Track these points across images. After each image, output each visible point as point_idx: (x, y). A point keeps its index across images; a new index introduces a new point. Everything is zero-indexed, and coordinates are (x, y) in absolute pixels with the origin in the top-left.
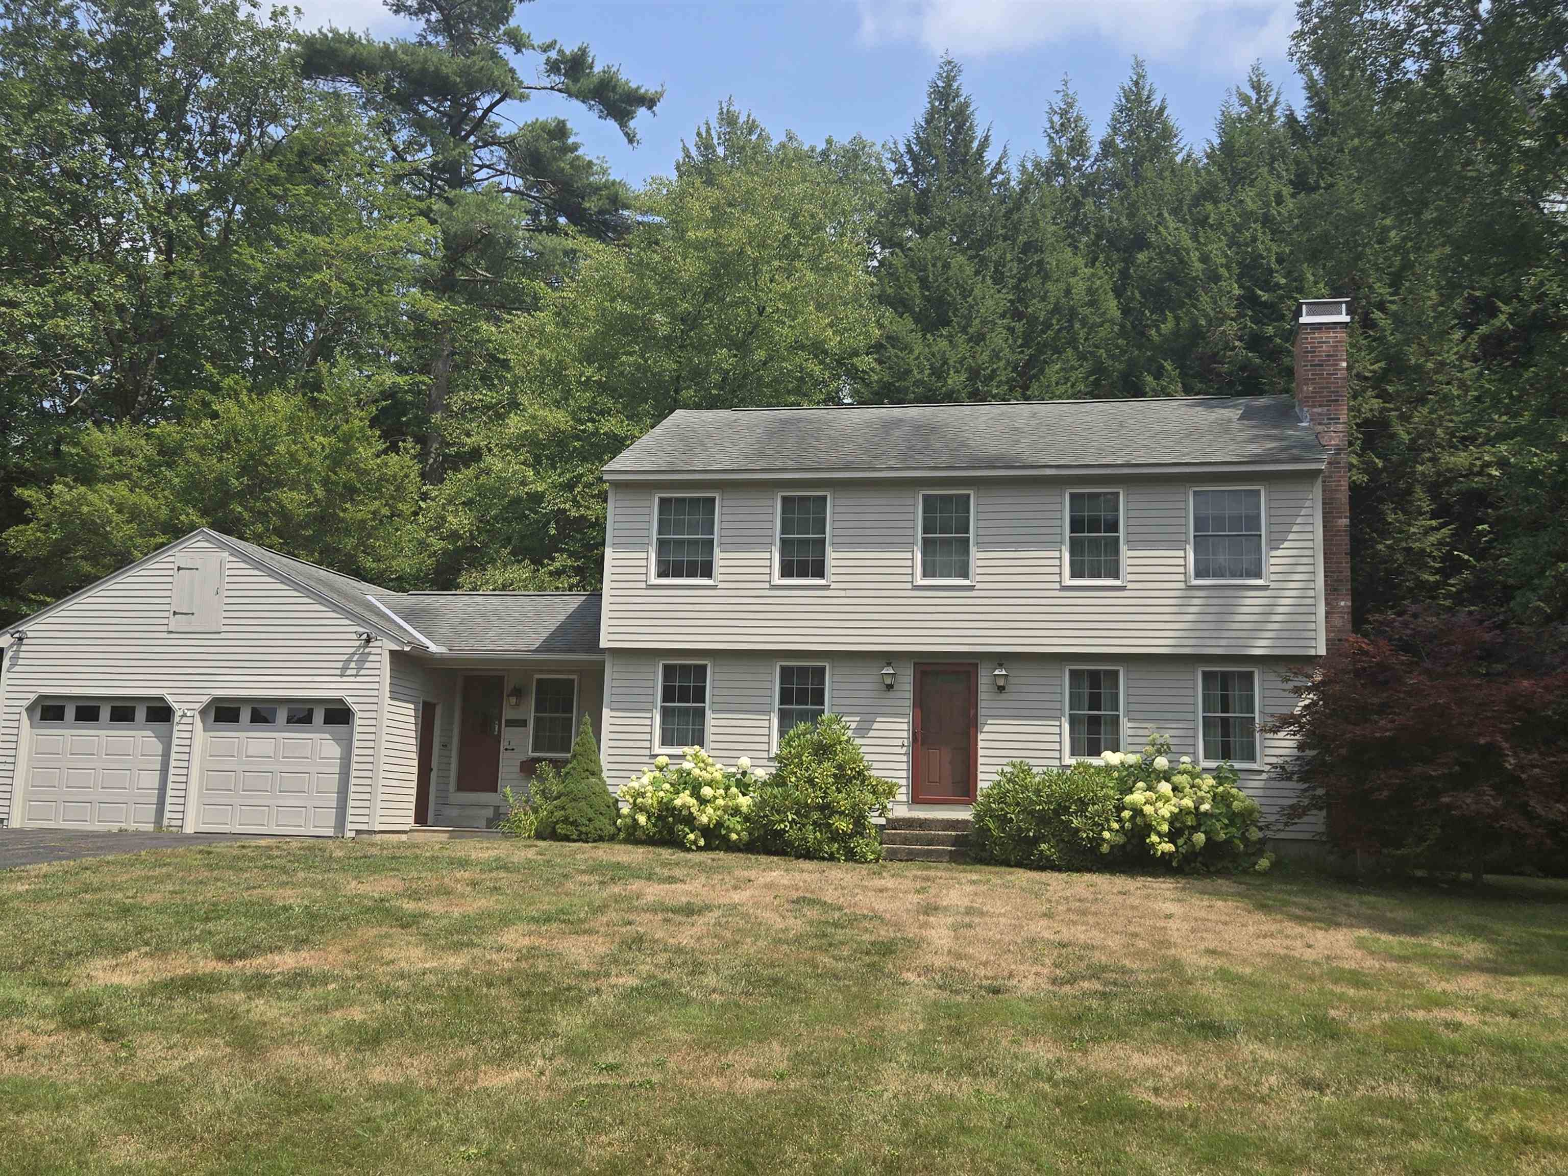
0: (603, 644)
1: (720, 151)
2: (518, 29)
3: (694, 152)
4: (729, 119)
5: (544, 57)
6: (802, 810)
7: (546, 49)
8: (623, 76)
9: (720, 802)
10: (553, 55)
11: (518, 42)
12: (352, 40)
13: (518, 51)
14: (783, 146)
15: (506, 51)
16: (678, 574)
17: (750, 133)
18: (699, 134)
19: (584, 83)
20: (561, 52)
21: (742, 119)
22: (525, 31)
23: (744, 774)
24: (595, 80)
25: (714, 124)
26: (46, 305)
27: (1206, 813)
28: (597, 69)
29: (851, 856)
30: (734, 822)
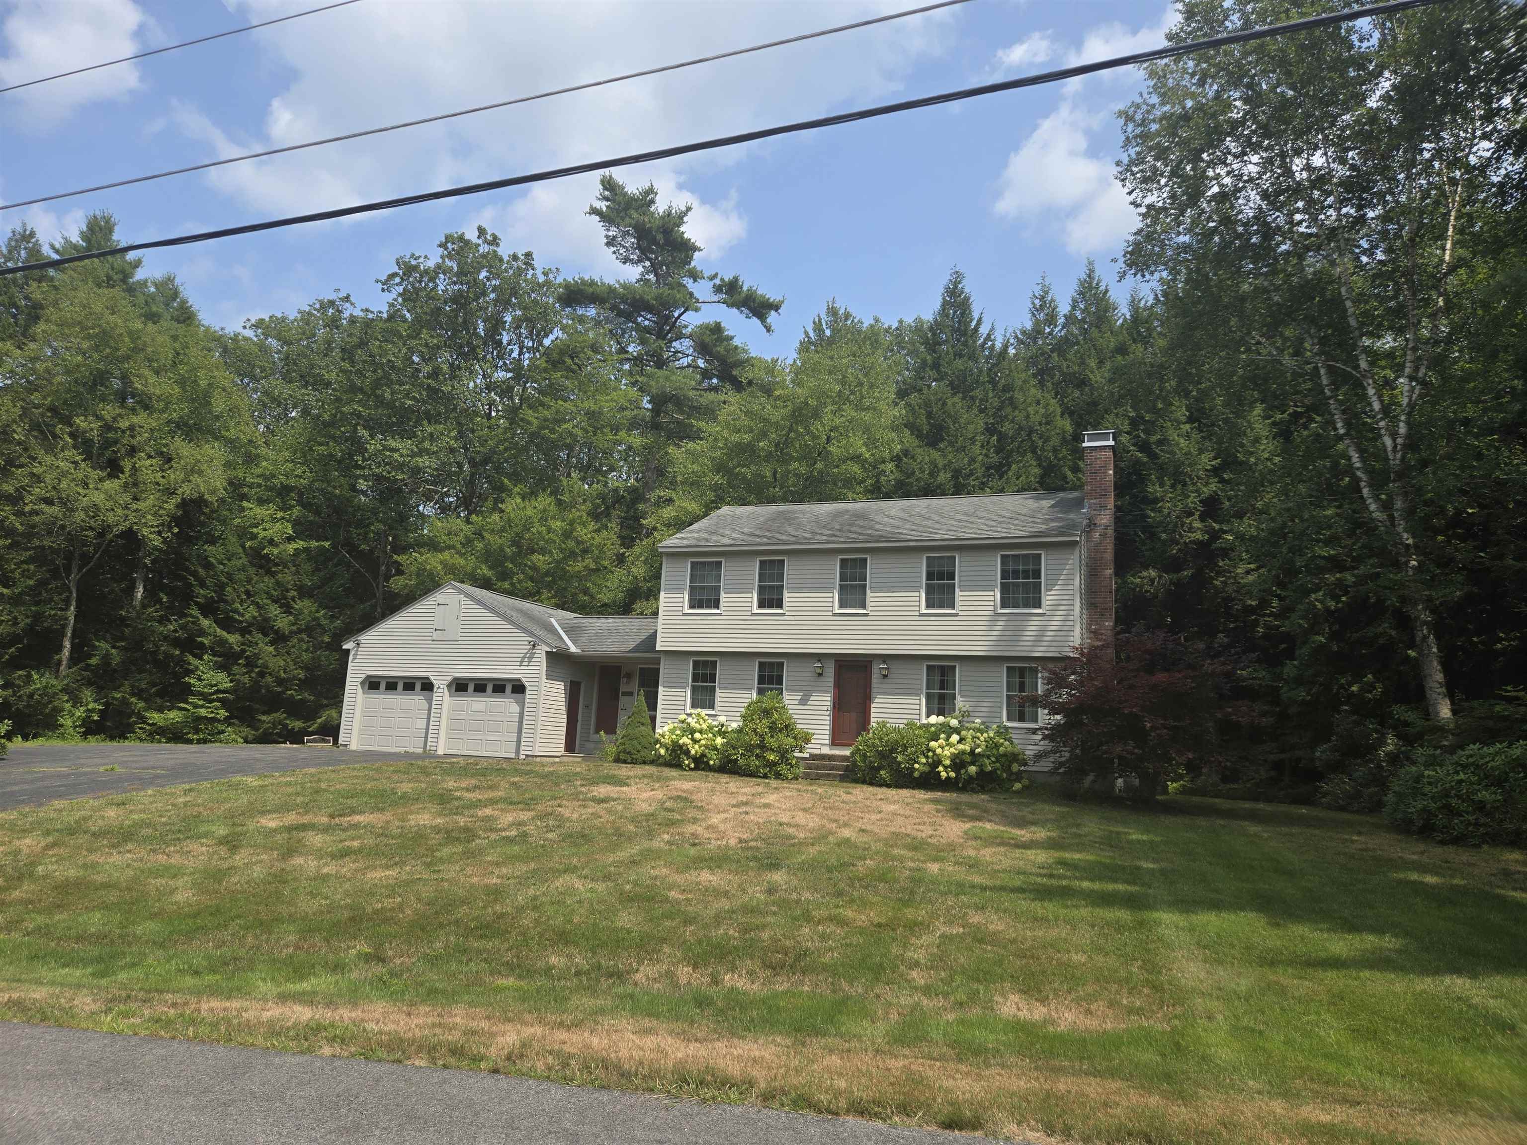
0: (658, 648)
1: (828, 333)
2: (694, 267)
3: (812, 334)
4: (832, 311)
5: (712, 283)
6: (750, 748)
7: (712, 278)
8: (760, 292)
9: (703, 742)
10: (717, 281)
11: (695, 276)
12: (592, 283)
13: (695, 281)
14: (872, 326)
15: (688, 282)
16: (701, 606)
17: (846, 319)
18: (814, 323)
19: (736, 297)
20: (722, 280)
21: (842, 311)
22: (699, 269)
23: (723, 725)
24: (743, 295)
25: (823, 316)
26: (412, 451)
27: (979, 754)
28: (745, 288)
29: (778, 776)
30: (713, 755)
